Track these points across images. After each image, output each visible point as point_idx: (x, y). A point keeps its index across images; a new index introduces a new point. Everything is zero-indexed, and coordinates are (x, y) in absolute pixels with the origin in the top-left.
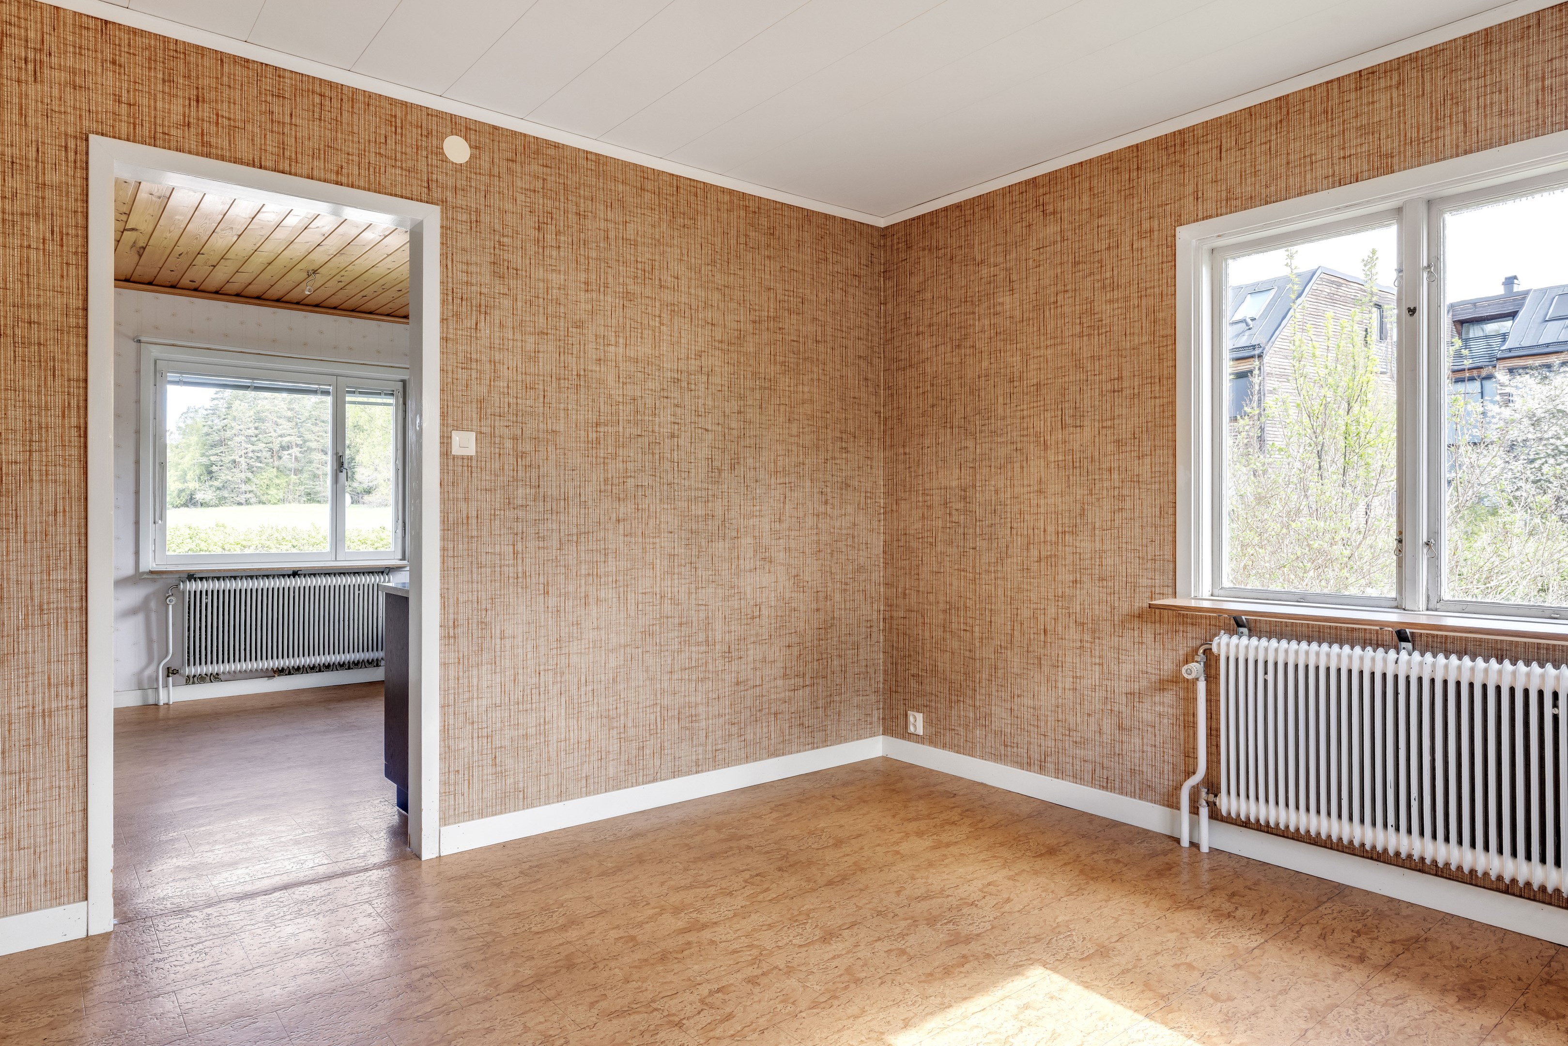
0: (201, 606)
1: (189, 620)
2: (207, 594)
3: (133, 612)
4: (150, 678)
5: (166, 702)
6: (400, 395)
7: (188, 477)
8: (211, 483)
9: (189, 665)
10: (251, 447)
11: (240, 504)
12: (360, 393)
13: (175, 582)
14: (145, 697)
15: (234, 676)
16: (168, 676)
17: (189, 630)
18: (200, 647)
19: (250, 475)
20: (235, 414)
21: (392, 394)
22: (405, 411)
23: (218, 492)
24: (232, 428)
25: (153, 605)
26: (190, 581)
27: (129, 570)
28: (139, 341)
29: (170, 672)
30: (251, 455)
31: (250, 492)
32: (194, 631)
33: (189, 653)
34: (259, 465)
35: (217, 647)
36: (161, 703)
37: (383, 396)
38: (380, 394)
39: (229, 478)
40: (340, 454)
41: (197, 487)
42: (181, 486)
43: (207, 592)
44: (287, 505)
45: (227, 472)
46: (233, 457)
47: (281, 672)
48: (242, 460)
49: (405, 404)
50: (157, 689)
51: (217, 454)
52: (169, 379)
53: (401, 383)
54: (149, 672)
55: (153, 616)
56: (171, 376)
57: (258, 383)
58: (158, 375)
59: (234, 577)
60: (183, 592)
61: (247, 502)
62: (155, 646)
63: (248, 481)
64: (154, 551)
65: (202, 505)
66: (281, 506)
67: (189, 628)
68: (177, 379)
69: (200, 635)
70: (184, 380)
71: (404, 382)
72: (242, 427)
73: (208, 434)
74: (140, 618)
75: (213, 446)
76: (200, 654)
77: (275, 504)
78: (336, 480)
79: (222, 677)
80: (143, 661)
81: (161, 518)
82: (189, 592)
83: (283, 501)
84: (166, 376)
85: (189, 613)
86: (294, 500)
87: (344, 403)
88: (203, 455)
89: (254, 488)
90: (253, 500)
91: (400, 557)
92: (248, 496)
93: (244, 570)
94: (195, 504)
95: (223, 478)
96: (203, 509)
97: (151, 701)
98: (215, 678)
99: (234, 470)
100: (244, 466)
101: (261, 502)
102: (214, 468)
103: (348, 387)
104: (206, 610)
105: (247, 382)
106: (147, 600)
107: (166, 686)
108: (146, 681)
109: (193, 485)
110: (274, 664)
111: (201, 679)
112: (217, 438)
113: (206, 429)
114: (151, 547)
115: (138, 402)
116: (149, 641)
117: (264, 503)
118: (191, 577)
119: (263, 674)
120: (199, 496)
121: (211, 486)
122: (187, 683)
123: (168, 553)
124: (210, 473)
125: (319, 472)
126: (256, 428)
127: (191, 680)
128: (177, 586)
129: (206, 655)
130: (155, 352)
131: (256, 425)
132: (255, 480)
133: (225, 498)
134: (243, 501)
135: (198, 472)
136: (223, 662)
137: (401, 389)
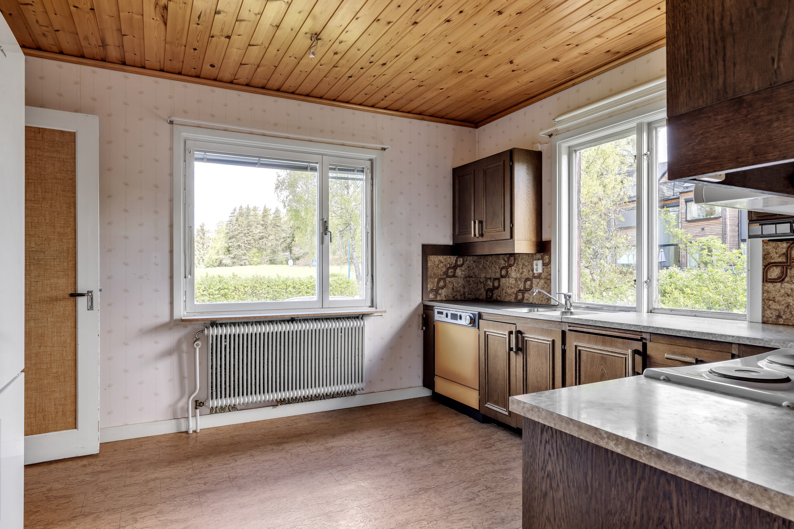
0: (221, 348)
1: (212, 359)
2: (225, 338)
3: (169, 353)
4: (182, 408)
5: (195, 429)
6: (369, 171)
7: (220, 253)
8: (229, 255)
9: (212, 399)
10: (246, 239)
11: (242, 265)
12: (340, 170)
13: (201, 328)
14: (179, 425)
15: (247, 407)
16: (196, 408)
17: (212, 368)
18: (221, 381)
19: (245, 251)
20: (240, 223)
21: (363, 171)
22: (372, 185)
23: (232, 260)
24: (238, 230)
25: (184, 347)
26: (212, 327)
27: (166, 318)
28: (171, 122)
29: (198, 404)
30: (246, 242)
31: (246, 259)
32: (216, 369)
33: (212, 387)
34: (249, 247)
35: (234, 381)
36: (191, 432)
37: (356, 172)
38: (353, 171)
39: (237, 253)
40: (325, 220)
41: (223, 257)
42: (217, 257)
43: (225, 336)
44: (262, 265)
45: (236, 250)
46: (238, 243)
47: (283, 402)
48: (243, 245)
49: (372, 179)
50: (187, 418)
51: (232, 242)
52: (196, 156)
53: (369, 162)
54: (182, 403)
55: (185, 356)
56: (198, 154)
57: (263, 161)
58: (187, 153)
59: (246, 322)
60: (208, 336)
61: (245, 265)
62: (186, 381)
63: (244, 255)
64: (185, 301)
65: (225, 266)
66: (259, 266)
67: (212, 366)
68: (202, 157)
69: (221, 372)
70: (208, 157)
71: (371, 160)
72: (242, 229)
73: (228, 233)
74: (174, 358)
75: (230, 239)
76: (221, 388)
77: (256, 265)
78: (322, 241)
79: (238, 407)
80: (177, 395)
81: (190, 274)
82: (212, 336)
83: (259, 263)
84: (194, 154)
85: (212, 353)
86: (265, 263)
87: (328, 177)
88: (226, 242)
89: (247, 257)
90: (247, 263)
91: (369, 304)
92: (245, 261)
93: (254, 317)
94: (222, 266)
95: (235, 253)
96: (226, 267)
97: (184, 429)
98: (233, 408)
99: (239, 249)
100: (243, 247)
101: (250, 264)
102: (231, 249)
103: (330, 165)
104: (225, 350)
105: (255, 160)
106: (179, 342)
107: (195, 416)
108: (179, 412)
109: (222, 256)
110: (278, 396)
111: (222, 409)
112: (232, 235)
113: (227, 231)
114: (183, 298)
115: (171, 175)
116: (182, 378)
117: (252, 265)
118: (214, 324)
119: (269, 404)
120: (224, 262)
121: (229, 257)
122: (211, 413)
123: (195, 303)
124: (229, 251)
125: (276, 250)
126: (248, 230)
127: (213, 411)
128: (203, 331)
129: (225, 389)
130: (185, 134)
131: (248, 228)
132: (248, 254)
133: (235, 262)
134: (243, 264)
135: (224, 251)
136: (238, 395)
137: (369, 167)
